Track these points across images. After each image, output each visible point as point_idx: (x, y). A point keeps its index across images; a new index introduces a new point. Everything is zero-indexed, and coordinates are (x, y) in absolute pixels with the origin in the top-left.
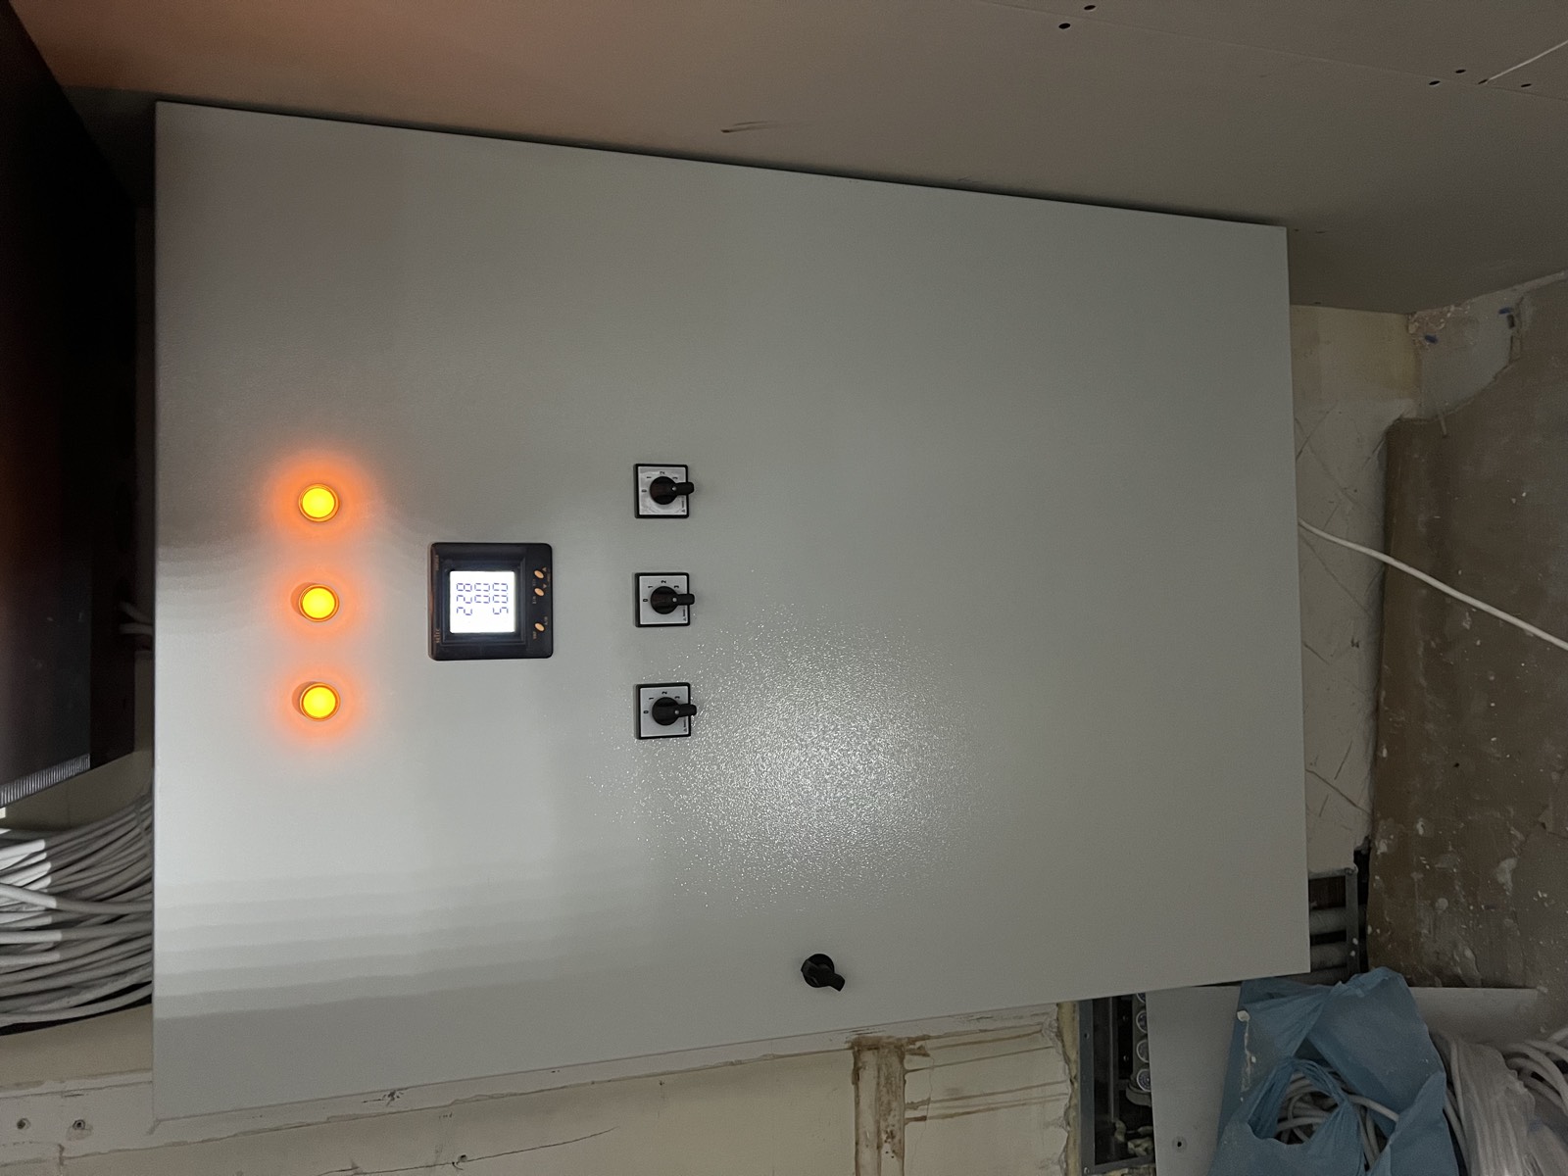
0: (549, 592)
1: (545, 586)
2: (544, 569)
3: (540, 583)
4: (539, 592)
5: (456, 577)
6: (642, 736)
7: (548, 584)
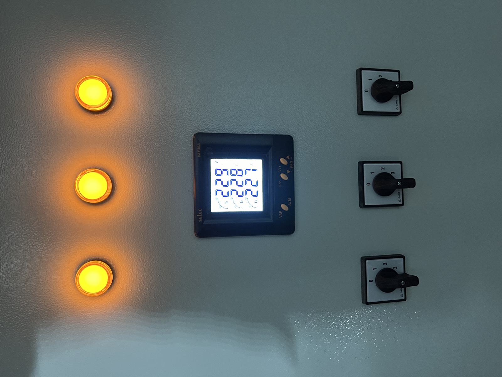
0: (291, 176)
1: (288, 172)
2: (288, 157)
3: (285, 169)
4: (283, 176)
5: (215, 164)
6: (369, 301)
7: (290, 169)
